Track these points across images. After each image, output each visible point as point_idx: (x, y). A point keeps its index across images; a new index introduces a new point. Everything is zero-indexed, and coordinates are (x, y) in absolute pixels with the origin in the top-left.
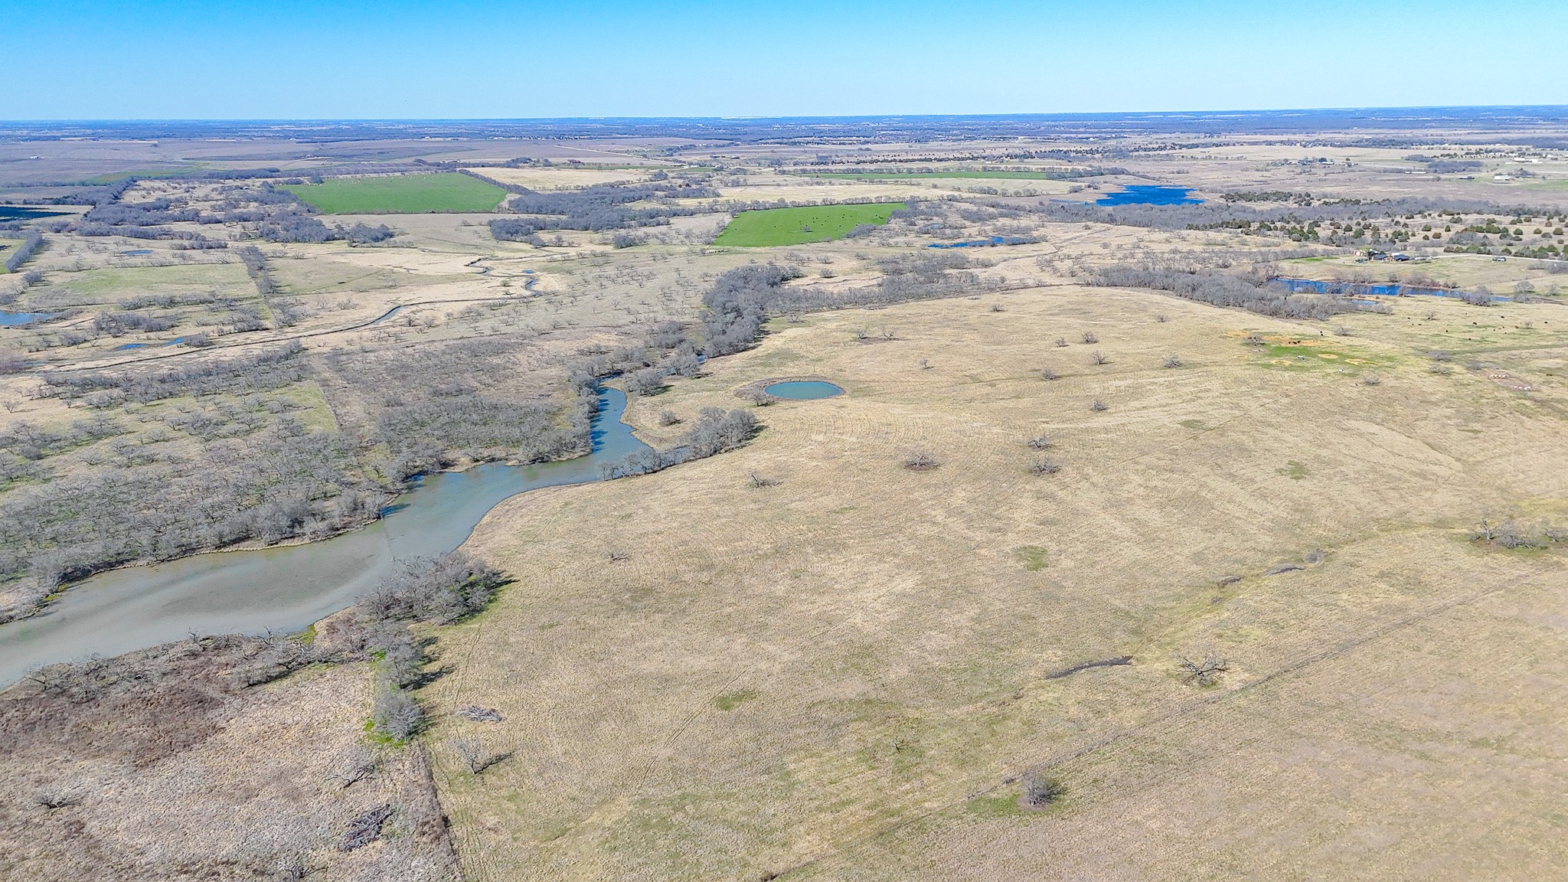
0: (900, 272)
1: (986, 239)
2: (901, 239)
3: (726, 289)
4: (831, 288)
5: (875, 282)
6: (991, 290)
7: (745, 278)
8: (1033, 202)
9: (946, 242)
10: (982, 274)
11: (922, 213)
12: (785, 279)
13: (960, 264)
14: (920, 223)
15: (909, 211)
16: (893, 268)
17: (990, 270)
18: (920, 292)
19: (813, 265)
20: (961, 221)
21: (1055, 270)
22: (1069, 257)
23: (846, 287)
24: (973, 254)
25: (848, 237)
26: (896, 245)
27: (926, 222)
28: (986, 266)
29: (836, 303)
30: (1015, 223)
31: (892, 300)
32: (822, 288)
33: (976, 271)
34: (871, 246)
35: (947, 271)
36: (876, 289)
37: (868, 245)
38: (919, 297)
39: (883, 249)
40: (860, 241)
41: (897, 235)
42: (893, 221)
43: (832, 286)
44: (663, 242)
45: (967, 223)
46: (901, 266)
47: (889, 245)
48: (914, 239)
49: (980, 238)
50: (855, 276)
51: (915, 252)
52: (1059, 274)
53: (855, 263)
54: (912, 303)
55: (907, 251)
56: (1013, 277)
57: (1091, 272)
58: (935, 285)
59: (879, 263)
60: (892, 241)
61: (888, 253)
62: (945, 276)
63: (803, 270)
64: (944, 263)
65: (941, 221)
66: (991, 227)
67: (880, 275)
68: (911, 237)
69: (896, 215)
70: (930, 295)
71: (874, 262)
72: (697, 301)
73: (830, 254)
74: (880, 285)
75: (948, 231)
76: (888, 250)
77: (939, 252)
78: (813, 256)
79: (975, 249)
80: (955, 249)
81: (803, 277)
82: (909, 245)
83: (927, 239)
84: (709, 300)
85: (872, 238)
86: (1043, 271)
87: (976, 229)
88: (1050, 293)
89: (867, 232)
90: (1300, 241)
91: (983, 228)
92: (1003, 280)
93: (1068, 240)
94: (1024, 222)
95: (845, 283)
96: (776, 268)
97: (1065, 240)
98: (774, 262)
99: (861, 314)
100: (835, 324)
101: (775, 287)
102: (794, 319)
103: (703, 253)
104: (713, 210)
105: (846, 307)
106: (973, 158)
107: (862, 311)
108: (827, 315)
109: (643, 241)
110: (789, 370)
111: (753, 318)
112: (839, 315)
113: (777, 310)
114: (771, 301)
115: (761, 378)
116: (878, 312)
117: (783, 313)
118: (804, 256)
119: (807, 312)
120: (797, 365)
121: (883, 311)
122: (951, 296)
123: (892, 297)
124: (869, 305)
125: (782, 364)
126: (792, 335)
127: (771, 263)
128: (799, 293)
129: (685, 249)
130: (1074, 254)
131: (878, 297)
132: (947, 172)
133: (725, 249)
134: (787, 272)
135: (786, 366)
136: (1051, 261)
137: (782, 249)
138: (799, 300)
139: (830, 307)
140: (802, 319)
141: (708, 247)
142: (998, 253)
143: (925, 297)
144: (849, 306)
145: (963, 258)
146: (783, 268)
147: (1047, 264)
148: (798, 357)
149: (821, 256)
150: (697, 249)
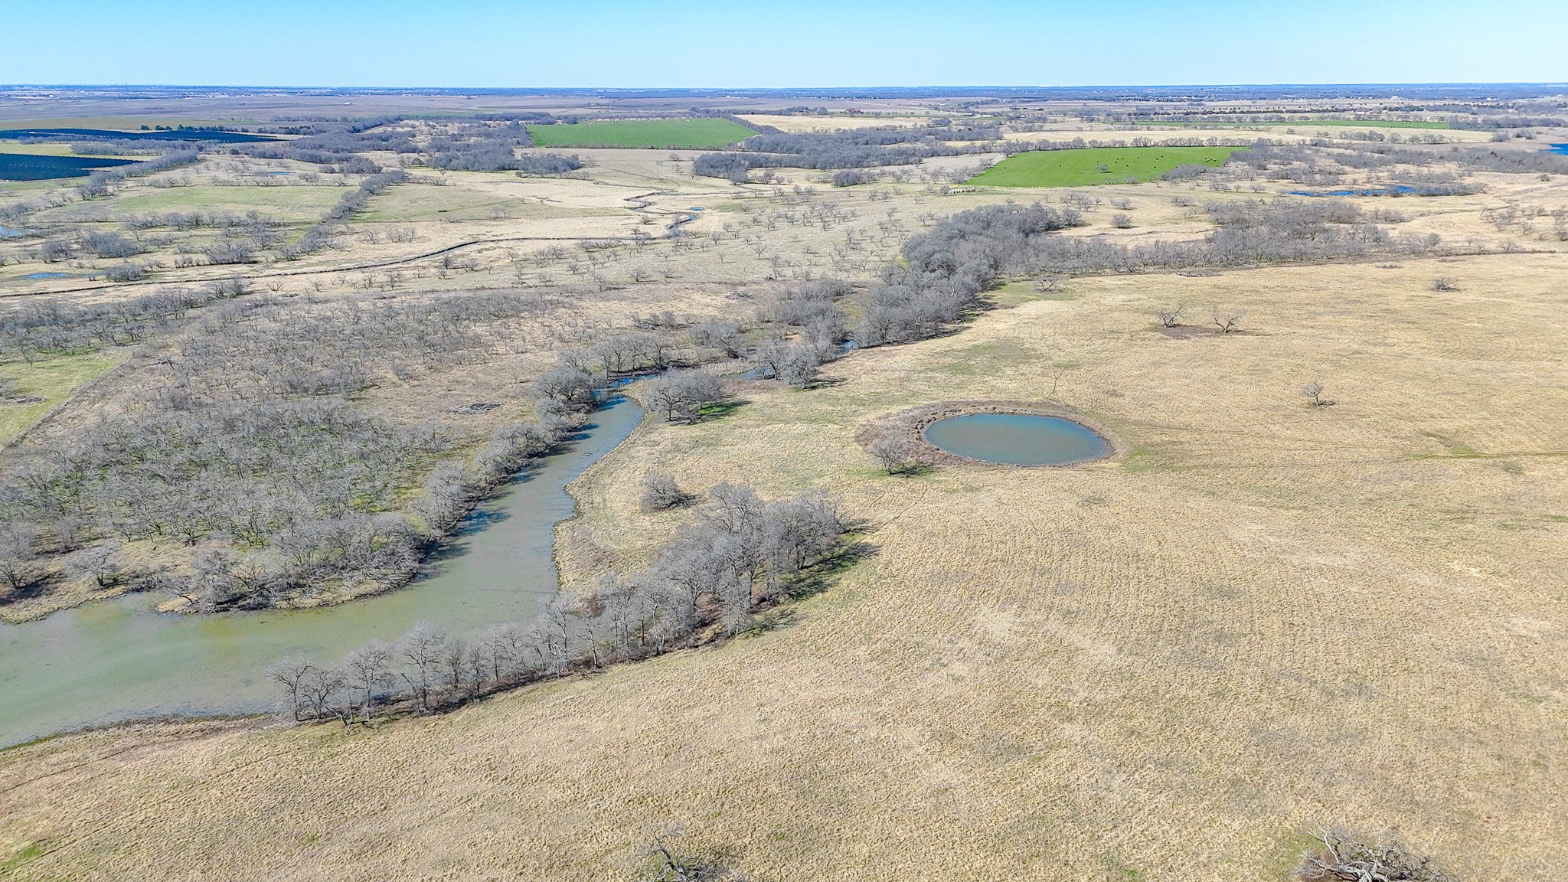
0: (1241, 222)
1: (1383, 187)
2: (1245, 184)
4: (1126, 241)
5: (1201, 236)
6: (1418, 254)
7: (986, 222)
8: (1445, 149)
9: (1318, 189)
10: (1394, 232)
11: (1276, 156)
12: (1051, 227)
13: (1349, 217)
14: (1273, 168)
15: (1256, 154)
18: (1283, 252)
19: (1101, 210)
20: (1334, 166)
23: (1152, 241)
24: (1367, 205)
25: (1164, 179)
26: (1238, 190)
27: (1281, 167)
28: (1393, 221)
29: (1128, 264)
30: (1425, 170)
31: (1234, 260)
32: (1109, 241)
33: (1380, 226)
34: (1198, 191)
35: (1327, 225)
36: (1205, 247)
38: (1281, 260)
39: (1216, 194)
40: (1182, 184)
42: (1232, 163)
43: (1129, 239)
44: (899, 179)
45: (1348, 168)
47: (1226, 191)
48: (1266, 185)
49: (1368, 186)
50: (1166, 226)
51: (1268, 200)
53: (1171, 211)
54: (1268, 269)
58: (1310, 244)
59: (1208, 211)
60: (1231, 186)
61: (1225, 199)
62: (1325, 231)
63: (1085, 216)
64: (1317, 214)
65: (1305, 165)
66: (1385, 174)
67: (1210, 226)
68: (1261, 182)
69: (1237, 157)
70: (1301, 258)
72: (894, 251)
74: (1209, 241)
75: (1318, 177)
76: (1225, 195)
77: (1307, 200)
78: (1104, 200)
79: (1366, 199)
81: (1083, 225)
83: (1285, 185)
84: (910, 248)
85: (1199, 181)
87: (1364, 175)
89: (1194, 174)
91: (1373, 174)
92: (1435, 239)
93: (1520, 193)
94: (1437, 169)
95: (1150, 235)
96: (1041, 210)
97: (1515, 193)
98: (1043, 204)
99: (1173, 283)
100: (1121, 297)
101: (1031, 236)
102: (1047, 285)
103: (945, 192)
104: (985, 150)
105: (1146, 271)
106: (1337, 110)
107: (1174, 277)
108: (1109, 281)
109: (873, 179)
110: (1001, 384)
111: (969, 279)
112: (1131, 282)
113: (1020, 271)
114: (1016, 256)
115: (934, 399)
116: (1204, 280)
117: (1031, 275)
118: (1093, 199)
119: (1074, 276)
120: (1022, 374)
121: (1215, 280)
122: (1342, 260)
123: (1231, 257)
124: (1189, 269)
125: (992, 370)
126: (1033, 313)
127: (1037, 205)
128: (1067, 246)
129: (922, 187)
130: (1549, 209)
131: (1205, 256)
132: (1306, 121)
133: (978, 188)
134: (1058, 217)
135: (999, 374)
136: (1511, 217)
137: (1061, 191)
138: (1064, 255)
139: (1117, 269)
140: (1062, 286)
141: (956, 186)
142: (1406, 204)
143: (1292, 260)
144: (1151, 269)
145: (1351, 208)
146: (1054, 212)
147: (1504, 221)
148: (1030, 357)
149: (1119, 199)
150: (938, 188)
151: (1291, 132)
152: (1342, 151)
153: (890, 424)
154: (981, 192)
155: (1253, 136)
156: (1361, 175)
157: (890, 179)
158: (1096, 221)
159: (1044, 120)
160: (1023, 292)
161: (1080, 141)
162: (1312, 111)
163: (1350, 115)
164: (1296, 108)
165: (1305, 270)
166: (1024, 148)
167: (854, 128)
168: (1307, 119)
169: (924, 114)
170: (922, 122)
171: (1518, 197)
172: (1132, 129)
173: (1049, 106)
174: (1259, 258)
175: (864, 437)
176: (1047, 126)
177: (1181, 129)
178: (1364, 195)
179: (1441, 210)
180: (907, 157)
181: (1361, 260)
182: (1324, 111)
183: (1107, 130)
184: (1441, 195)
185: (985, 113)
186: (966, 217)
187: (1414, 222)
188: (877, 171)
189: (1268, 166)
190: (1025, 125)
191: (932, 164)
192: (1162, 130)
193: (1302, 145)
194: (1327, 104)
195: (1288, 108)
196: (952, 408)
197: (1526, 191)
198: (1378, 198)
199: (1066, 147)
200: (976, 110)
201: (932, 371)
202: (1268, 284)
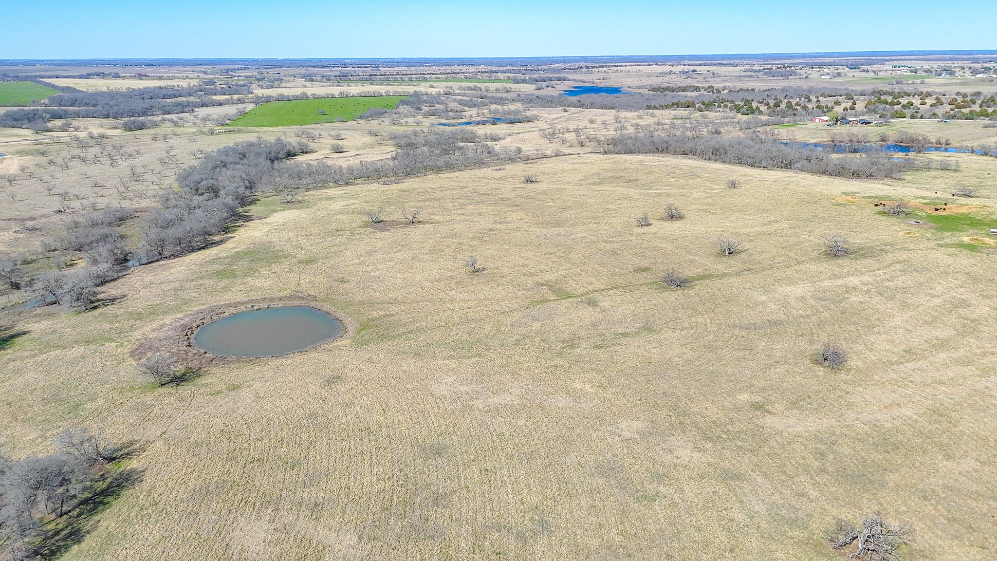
0: (411, 145)
2: (411, 120)
3: (210, 165)
4: (342, 162)
5: (389, 156)
6: (511, 160)
7: (242, 154)
8: (514, 95)
9: (452, 121)
10: (497, 147)
11: (425, 102)
12: (290, 155)
13: (471, 138)
14: (425, 109)
15: (415, 102)
16: (407, 144)
17: (500, 143)
18: (439, 164)
19: (323, 141)
21: (564, 142)
22: (568, 131)
23: (358, 161)
24: (480, 130)
25: (361, 118)
26: (407, 124)
27: (430, 108)
28: (495, 140)
29: (344, 178)
30: (505, 108)
31: (410, 172)
32: (329, 163)
33: (490, 143)
34: (384, 125)
35: (461, 144)
36: (392, 164)
37: (380, 124)
39: (395, 127)
40: (373, 121)
41: (406, 116)
42: (401, 107)
43: (343, 160)
44: (176, 124)
45: (466, 108)
46: (414, 141)
47: (400, 124)
48: (422, 120)
50: (367, 150)
51: (425, 130)
52: (568, 144)
53: (368, 139)
55: (418, 129)
56: (528, 149)
57: (598, 142)
58: (453, 157)
59: (391, 139)
60: (402, 121)
61: (399, 130)
62: (460, 148)
63: (312, 145)
64: (454, 138)
65: (442, 107)
67: (392, 149)
68: (420, 118)
69: (403, 103)
71: (387, 138)
72: (171, 180)
73: (342, 132)
74: (394, 159)
75: (451, 114)
76: (399, 128)
77: (448, 129)
78: (325, 134)
79: (479, 127)
80: (464, 127)
81: (312, 152)
82: (418, 124)
83: (433, 119)
84: (183, 178)
85: (383, 119)
86: (551, 142)
87: (475, 112)
88: (574, 161)
89: (380, 114)
90: (748, 114)
91: (480, 111)
92: (519, 150)
93: (555, 119)
94: (512, 107)
95: (357, 157)
96: (281, 144)
97: (553, 119)
98: (283, 138)
99: (374, 189)
100: (342, 203)
101: (276, 162)
102: (289, 198)
103: (212, 132)
104: (240, 101)
105: (357, 182)
106: (454, 73)
107: (375, 186)
108: (333, 192)
109: (155, 125)
110: (257, 283)
111: (229, 200)
112: (347, 192)
113: (270, 188)
114: (265, 179)
115: (203, 304)
116: (394, 186)
117: (278, 191)
118: (316, 133)
119: (308, 190)
120: (274, 273)
121: (401, 186)
122: (472, 167)
123: (408, 170)
124: (384, 179)
125: (251, 272)
126: (281, 221)
127: (279, 139)
128: (301, 169)
129: (194, 130)
130: (571, 128)
131: (393, 170)
132: (439, 80)
133: (236, 128)
134: (294, 148)
135: (257, 274)
136: (554, 134)
137: (295, 128)
138: (299, 175)
139: (337, 183)
140: (300, 198)
141: (219, 128)
142: (500, 129)
143: (444, 169)
144: (360, 181)
145: (472, 133)
146: (290, 144)
147: (551, 136)
148: (279, 257)
149: (334, 133)
150: (206, 130)
151: (432, 86)
152: (461, 97)
153: (162, 335)
154: (239, 131)
155: (410, 89)
156: (473, 112)
157: (169, 124)
158: (321, 148)
159: (281, 81)
160: (272, 205)
161: (305, 94)
162: (441, 74)
163: (462, 76)
164: (432, 72)
165: (453, 175)
166: (268, 100)
167: (141, 87)
168: (439, 78)
169: (196, 77)
170: (194, 83)
171: (555, 122)
172: (338, 86)
173: (284, 71)
174: (426, 168)
175: (137, 353)
176: (283, 85)
177: (368, 85)
178: (478, 124)
179: (518, 131)
180: (183, 108)
181: (482, 166)
182: (448, 73)
183: (323, 86)
184: (516, 122)
185: (240, 76)
186: (226, 151)
187: (506, 140)
188: (159, 118)
189: (422, 108)
190: (269, 83)
191: (202, 112)
192: (356, 86)
193: (439, 94)
194: (448, 69)
195: (429, 72)
196: (215, 311)
197: (558, 118)
198: (485, 126)
199: (296, 98)
200: (234, 74)
201: (202, 278)
202: (433, 186)
